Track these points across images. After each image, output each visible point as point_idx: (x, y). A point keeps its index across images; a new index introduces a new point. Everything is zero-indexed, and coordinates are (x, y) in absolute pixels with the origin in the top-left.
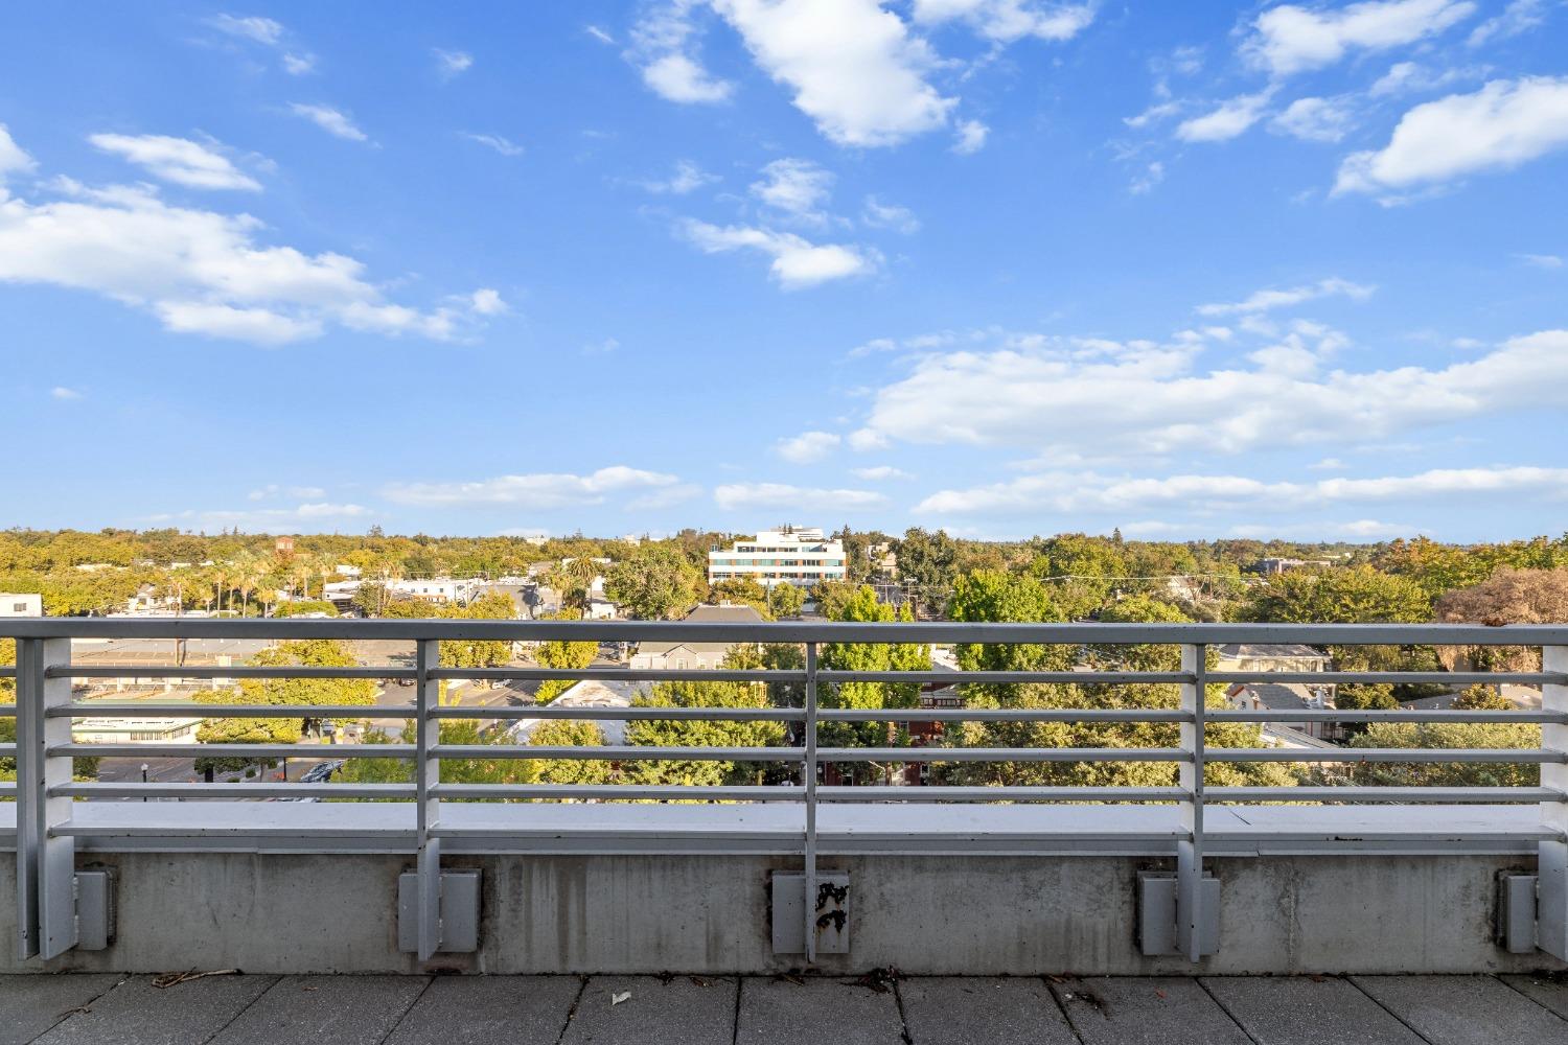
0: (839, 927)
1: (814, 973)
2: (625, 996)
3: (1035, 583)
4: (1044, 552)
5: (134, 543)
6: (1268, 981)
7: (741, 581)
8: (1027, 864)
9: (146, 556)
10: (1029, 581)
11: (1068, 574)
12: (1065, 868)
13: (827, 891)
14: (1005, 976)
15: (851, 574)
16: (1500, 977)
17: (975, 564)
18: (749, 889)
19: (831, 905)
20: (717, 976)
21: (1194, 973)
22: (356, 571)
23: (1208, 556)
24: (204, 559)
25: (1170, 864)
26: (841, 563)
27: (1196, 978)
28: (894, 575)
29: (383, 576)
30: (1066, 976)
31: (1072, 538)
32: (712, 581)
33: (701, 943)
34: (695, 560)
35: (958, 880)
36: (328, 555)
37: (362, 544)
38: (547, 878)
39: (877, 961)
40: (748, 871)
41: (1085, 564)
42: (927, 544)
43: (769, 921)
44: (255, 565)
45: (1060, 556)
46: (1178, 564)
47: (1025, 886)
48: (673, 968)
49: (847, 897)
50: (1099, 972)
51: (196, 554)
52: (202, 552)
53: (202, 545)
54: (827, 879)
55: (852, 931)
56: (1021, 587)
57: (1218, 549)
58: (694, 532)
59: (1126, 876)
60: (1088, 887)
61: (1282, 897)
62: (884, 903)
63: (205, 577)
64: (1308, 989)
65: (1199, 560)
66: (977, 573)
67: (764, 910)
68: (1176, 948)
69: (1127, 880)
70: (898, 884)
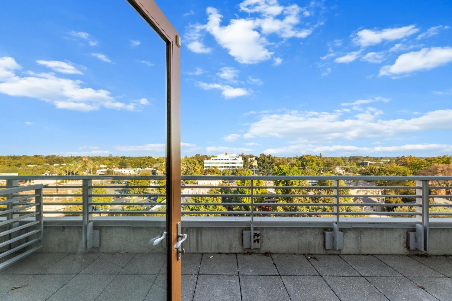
0: (258, 242)
1: (252, 253)
2: (212, 256)
3: (297, 169)
4: (299, 160)
5: (43, 159)
6: (355, 255)
7: (213, 169)
8: (299, 229)
9: (47, 162)
10: (295, 168)
11: (306, 166)
12: (308, 230)
13: (255, 235)
14: (295, 254)
15: (244, 166)
16: (408, 255)
17: (279, 163)
18: (238, 235)
19: (256, 238)
20: (231, 253)
21: (338, 254)
22: (105, 166)
23: (347, 161)
24: (63, 163)
25: (332, 229)
26: (241, 163)
27: (338, 255)
28: (256, 167)
29: (113, 168)
30: (309, 254)
31: (307, 156)
32: (205, 169)
33: (228, 246)
34: (200, 163)
35: (284, 233)
36: (97, 162)
37: (107, 159)
38: (194, 232)
39: (266, 251)
40: (238, 231)
41: (311, 163)
42: (266, 158)
43: (243, 241)
44: (78, 165)
45: (304, 161)
46: (338, 163)
47: (299, 234)
48: (221, 251)
49: (260, 236)
50: (316, 253)
51: (60, 162)
52: (62, 161)
53: (62, 159)
54: (255, 232)
55: (261, 243)
56: (293, 170)
57: (350, 159)
58: (199, 155)
59: (322, 232)
60: (313, 234)
61: (357, 237)
62: (268, 238)
63: (64, 168)
64: (364, 257)
65: (344, 162)
66: (280, 166)
67: (241, 239)
68: (333, 248)
69: (322, 233)
70: (271, 233)
